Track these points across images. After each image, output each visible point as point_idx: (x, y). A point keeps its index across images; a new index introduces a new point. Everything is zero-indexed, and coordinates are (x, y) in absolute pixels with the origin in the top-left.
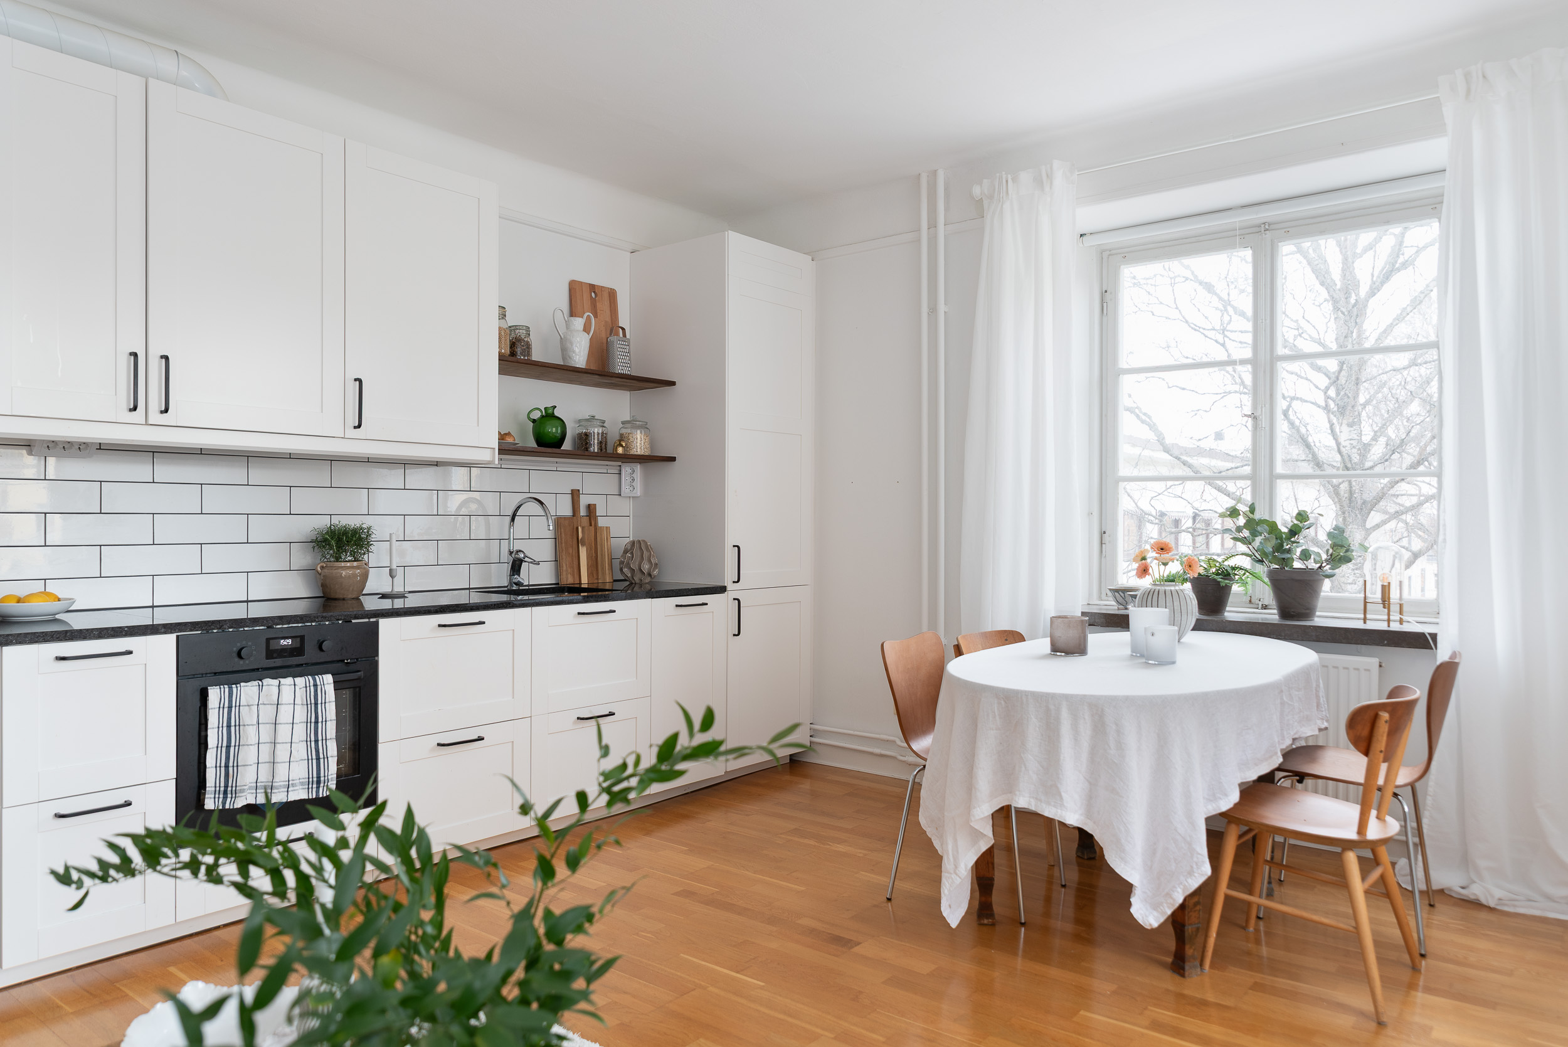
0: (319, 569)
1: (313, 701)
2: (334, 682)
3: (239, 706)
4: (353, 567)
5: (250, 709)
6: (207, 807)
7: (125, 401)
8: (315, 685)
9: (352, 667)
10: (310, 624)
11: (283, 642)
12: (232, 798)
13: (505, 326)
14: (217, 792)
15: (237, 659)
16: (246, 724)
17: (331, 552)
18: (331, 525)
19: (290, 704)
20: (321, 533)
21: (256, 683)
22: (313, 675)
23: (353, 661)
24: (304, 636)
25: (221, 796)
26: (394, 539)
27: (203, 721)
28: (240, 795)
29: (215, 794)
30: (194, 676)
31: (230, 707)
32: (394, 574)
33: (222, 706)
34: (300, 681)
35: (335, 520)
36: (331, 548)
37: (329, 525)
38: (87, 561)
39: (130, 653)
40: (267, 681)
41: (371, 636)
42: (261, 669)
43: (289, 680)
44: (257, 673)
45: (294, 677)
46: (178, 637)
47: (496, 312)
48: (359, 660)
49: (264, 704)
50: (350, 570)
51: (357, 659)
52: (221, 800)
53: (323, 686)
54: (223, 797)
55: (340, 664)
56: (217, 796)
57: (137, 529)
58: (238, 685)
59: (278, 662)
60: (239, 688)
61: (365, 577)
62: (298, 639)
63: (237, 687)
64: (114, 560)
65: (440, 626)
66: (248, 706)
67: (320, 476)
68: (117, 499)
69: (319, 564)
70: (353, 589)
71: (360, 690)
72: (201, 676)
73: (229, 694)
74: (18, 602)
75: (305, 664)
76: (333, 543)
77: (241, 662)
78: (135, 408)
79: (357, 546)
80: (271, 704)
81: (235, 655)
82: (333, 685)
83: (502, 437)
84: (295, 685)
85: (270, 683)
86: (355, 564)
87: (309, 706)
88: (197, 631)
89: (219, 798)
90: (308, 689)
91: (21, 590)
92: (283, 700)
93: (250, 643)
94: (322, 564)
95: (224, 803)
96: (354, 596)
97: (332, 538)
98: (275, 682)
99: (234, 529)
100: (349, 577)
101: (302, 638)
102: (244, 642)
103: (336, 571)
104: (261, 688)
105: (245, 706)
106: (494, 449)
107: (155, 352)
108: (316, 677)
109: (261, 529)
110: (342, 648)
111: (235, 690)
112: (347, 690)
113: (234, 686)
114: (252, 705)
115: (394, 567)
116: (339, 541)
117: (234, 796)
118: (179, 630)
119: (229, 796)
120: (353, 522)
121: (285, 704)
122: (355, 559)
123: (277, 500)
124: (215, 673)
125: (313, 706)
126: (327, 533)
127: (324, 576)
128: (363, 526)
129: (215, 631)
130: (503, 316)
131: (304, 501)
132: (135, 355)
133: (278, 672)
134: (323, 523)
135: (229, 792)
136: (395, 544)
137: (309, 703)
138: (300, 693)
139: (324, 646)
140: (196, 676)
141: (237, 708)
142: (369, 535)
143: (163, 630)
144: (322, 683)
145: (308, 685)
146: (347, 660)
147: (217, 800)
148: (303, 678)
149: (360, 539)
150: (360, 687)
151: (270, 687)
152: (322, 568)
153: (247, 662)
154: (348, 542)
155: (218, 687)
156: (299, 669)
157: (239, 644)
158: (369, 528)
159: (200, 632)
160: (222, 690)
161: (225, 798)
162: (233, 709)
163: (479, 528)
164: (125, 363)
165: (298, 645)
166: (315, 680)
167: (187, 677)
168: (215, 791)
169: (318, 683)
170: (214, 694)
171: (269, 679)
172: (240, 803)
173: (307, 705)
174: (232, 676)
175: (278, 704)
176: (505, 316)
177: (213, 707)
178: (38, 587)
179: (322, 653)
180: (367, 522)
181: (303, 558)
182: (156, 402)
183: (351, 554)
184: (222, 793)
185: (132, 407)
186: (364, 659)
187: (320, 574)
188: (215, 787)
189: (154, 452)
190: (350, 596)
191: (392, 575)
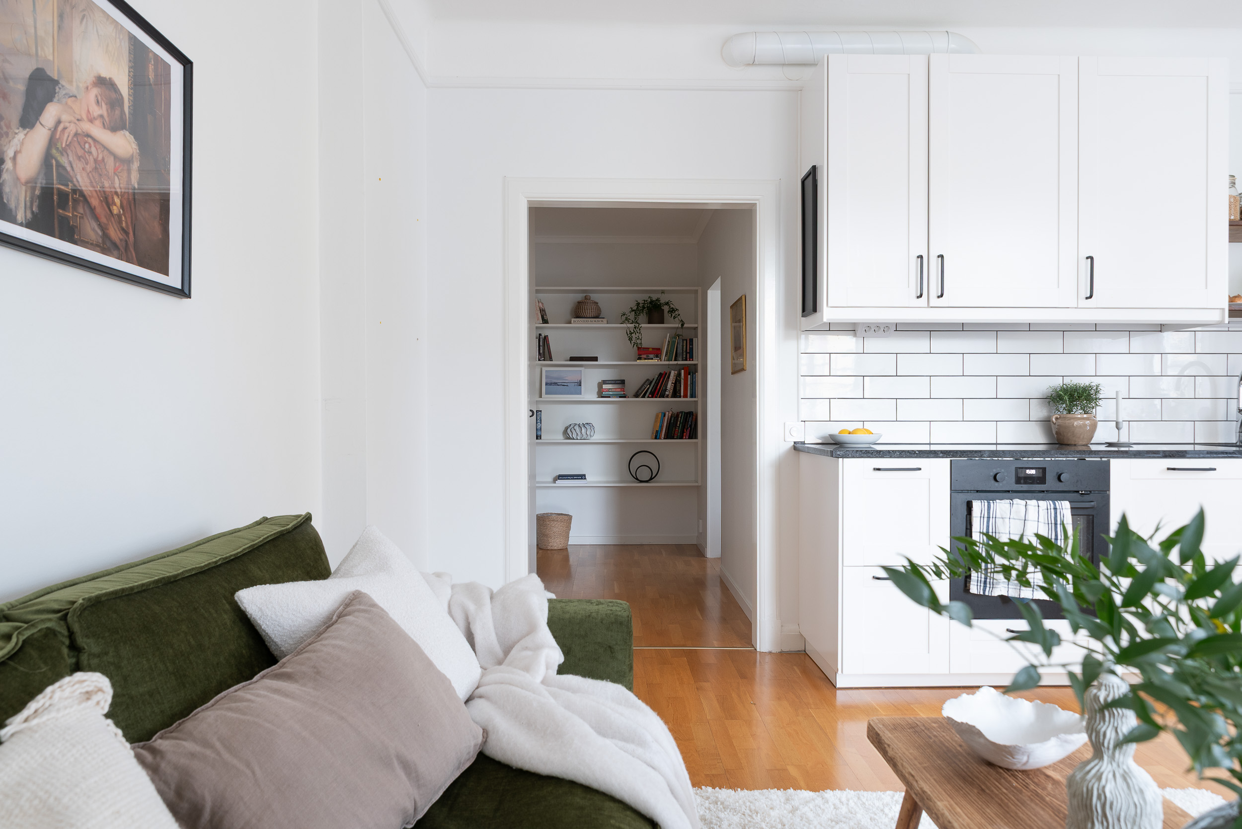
0: (1054, 420)
1: (1053, 522)
2: (1071, 508)
3: (996, 518)
4: (1084, 419)
5: (1004, 521)
6: (972, 591)
7: (914, 291)
8: (1055, 509)
9: (1086, 498)
10: (1050, 459)
11: (1029, 472)
12: (990, 588)
13: (1235, 194)
14: (979, 581)
15: (993, 482)
16: (1000, 532)
17: (1064, 406)
18: (1063, 384)
19: (1034, 521)
20: (1055, 390)
21: (1008, 501)
22: (1053, 500)
23: (1086, 493)
24: (1045, 468)
25: (982, 585)
26: (1120, 397)
27: (969, 527)
28: (996, 586)
29: (978, 582)
30: (962, 491)
31: (989, 518)
32: (1120, 426)
33: (982, 516)
34: (1043, 504)
35: (1067, 381)
36: (1064, 402)
37: (1061, 385)
38: (886, 410)
39: (920, 469)
40: (1016, 501)
41: (1103, 475)
42: (1012, 491)
43: (1034, 502)
44: (1008, 494)
45: (1038, 500)
46: (951, 461)
47: (1227, 181)
48: (1092, 492)
49: (1014, 519)
50: (1080, 420)
51: (1090, 491)
52: (982, 588)
53: (1061, 510)
54: (984, 586)
55: (1076, 494)
56: (979, 584)
57: (919, 387)
58: (995, 501)
59: (1025, 487)
60: (995, 504)
61: (1094, 427)
62: (1041, 470)
63: (993, 503)
64: (907, 410)
65: (1168, 469)
66: (1002, 518)
67: (1055, 343)
68: (907, 365)
69: (1054, 415)
70: (1083, 437)
71: (1093, 518)
72: (967, 492)
73: (988, 507)
74: (849, 434)
75: (1046, 491)
76: (1066, 397)
77: (996, 484)
78: (921, 296)
79: (1087, 401)
80: (1019, 519)
81: (992, 478)
82: (1070, 510)
83: (1232, 299)
84: (1038, 506)
85: (1019, 503)
86: (1085, 416)
87: (1050, 525)
88: (964, 457)
89: (980, 586)
90: (1049, 511)
91: (851, 427)
92: (1029, 517)
93: (1003, 470)
94: (1056, 416)
95: (984, 591)
96: (1084, 443)
97: (1065, 394)
98: (1023, 502)
99: (986, 387)
100: (1080, 427)
101: (1044, 470)
102: (998, 469)
103: (1068, 421)
104: (1012, 505)
105: (1000, 518)
106: (1223, 309)
107: (934, 254)
108: (1056, 502)
109: (1007, 387)
110: (1077, 481)
111: (992, 504)
112: (1082, 516)
113: (991, 502)
114: (1005, 518)
115: (1120, 420)
116: (1071, 396)
117: (991, 586)
118: (952, 456)
119: (988, 585)
120: (1083, 382)
121: (1031, 521)
122: (1085, 412)
123: (1020, 365)
124: (977, 491)
125: (1053, 525)
126: (1061, 390)
127: (1058, 425)
128: (1092, 384)
129: (977, 459)
130: (1233, 184)
131: (1041, 365)
132: (921, 257)
133: (1025, 495)
134: (1058, 382)
135: (988, 583)
136: (1121, 401)
137: (1050, 522)
138: (1043, 513)
139: (1062, 478)
140: (963, 491)
141: (994, 519)
142: (1097, 392)
143: (941, 455)
144: (1061, 508)
145: (1049, 508)
146: (1082, 491)
147: (979, 587)
148: (1045, 502)
149: (1089, 395)
150: (1093, 516)
151: (1019, 505)
152: (1057, 419)
153: (1001, 484)
154: (1079, 397)
155: (980, 501)
156: (1042, 494)
157: (994, 470)
158: (1097, 386)
159: (966, 459)
160: (983, 503)
161: (985, 587)
162: (991, 519)
163: (1204, 387)
164: (914, 264)
165: (1041, 475)
166: (1055, 504)
167: (957, 491)
168: (978, 580)
169: (1058, 507)
170: (977, 506)
171: (1017, 499)
172: (996, 593)
173: (1048, 524)
174: (990, 494)
175: (1025, 520)
176: (1235, 183)
177: (976, 516)
178: (859, 425)
179: (1061, 483)
180: (1094, 381)
181: (1039, 412)
182: (935, 290)
183: (1082, 408)
184: (982, 582)
185: (919, 295)
186: (1097, 492)
187: (1055, 424)
188: (978, 577)
189: (931, 330)
190: (1081, 443)
191: (1118, 427)
